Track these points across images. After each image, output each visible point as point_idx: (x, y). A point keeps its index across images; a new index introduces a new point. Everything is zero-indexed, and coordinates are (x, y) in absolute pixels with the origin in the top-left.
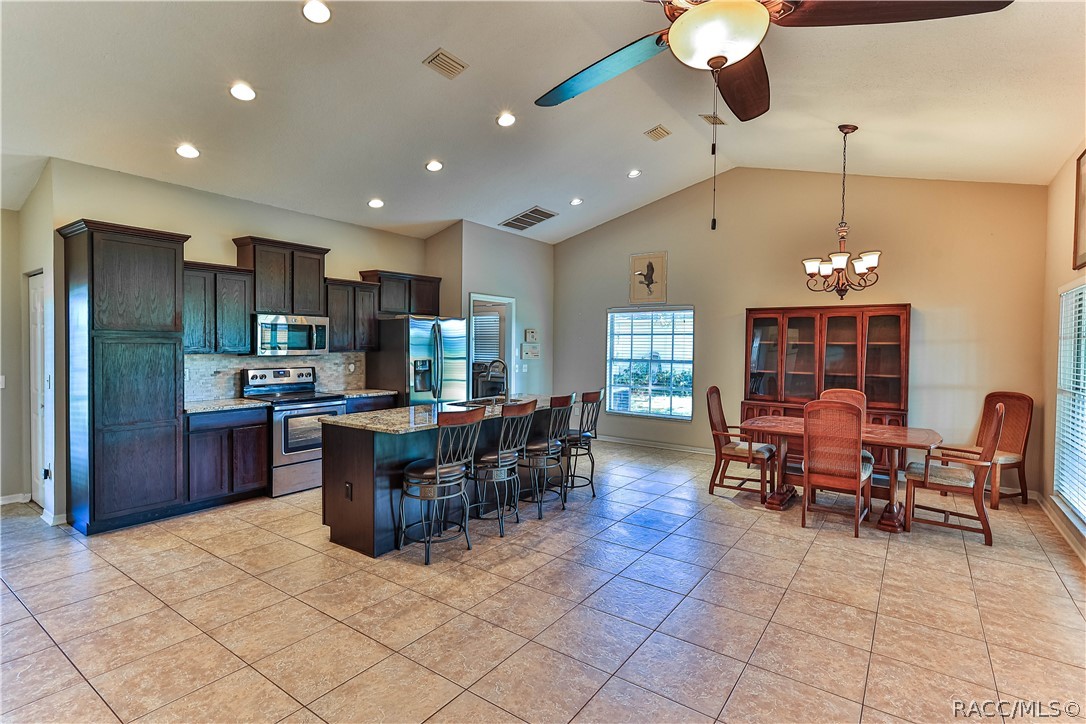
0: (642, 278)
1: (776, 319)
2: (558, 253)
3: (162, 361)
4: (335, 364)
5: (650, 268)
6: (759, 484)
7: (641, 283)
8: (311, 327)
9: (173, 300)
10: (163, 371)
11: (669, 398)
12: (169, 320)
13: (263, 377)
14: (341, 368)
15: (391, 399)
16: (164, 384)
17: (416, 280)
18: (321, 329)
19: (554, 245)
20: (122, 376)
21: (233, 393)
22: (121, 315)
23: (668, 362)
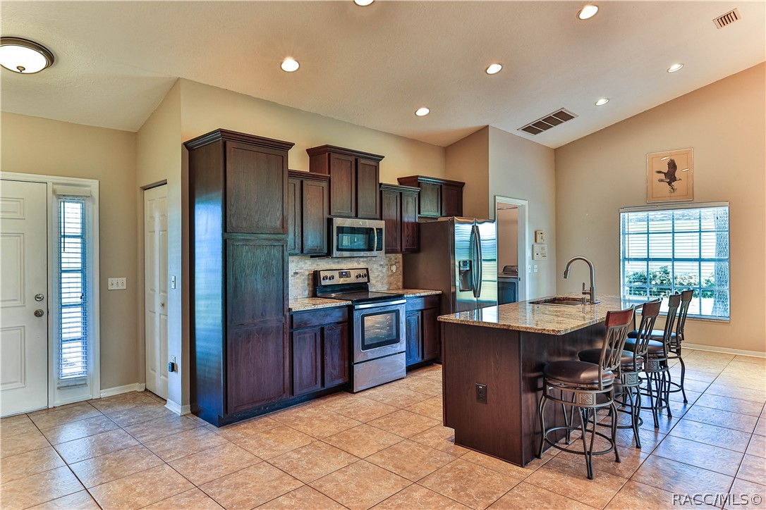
0: (662, 176)
2: (559, 156)
3: (274, 262)
4: (381, 265)
5: (672, 165)
7: (661, 181)
8: (372, 229)
9: (281, 203)
10: (275, 271)
12: (278, 223)
13: (332, 277)
14: (384, 270)
15: (437, 298)
16: (276, 284)
17: (445, 184)
18: (380, 230)
19: (555, 150)
20: (246, 276)
21: (307, 292)
22: (245, 219)
23: (695, 260)
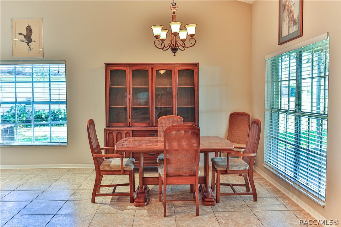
0: (23, 38)
1: (125, 71)
5: (29, 30)
6: (128, 187)
7: (22, 41)
11: (49, 128)
23: (47, 103)
